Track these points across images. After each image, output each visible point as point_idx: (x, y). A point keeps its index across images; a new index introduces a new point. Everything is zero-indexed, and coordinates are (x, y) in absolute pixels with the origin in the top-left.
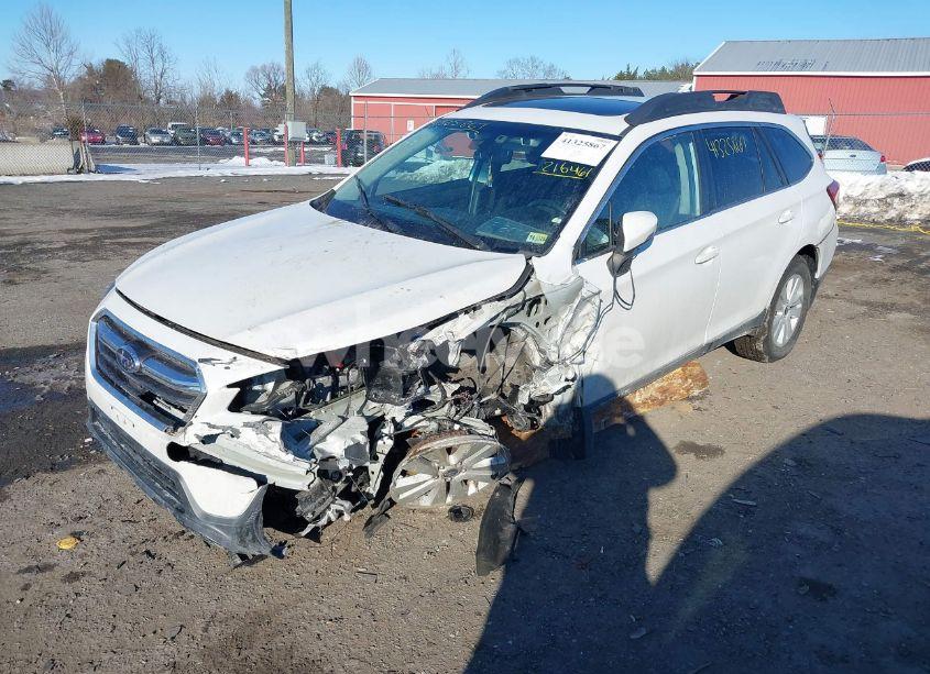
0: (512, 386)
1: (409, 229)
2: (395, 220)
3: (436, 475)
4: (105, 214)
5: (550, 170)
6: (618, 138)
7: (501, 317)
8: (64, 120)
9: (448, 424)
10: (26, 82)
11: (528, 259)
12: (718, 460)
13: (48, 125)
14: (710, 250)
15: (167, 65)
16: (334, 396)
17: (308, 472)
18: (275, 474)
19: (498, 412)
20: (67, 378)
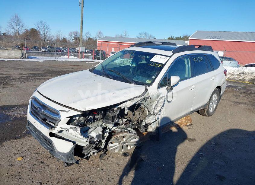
0: (140, 120)
1: (115, 78)
2: (111, 76)
3: (120, 144)
4: (30, 70)
5: (152, 64)
6: (170, 57)
7: (139, 102)
8: (19, 44)
9: (123, 130)
10: (10, 33)
11: (146, 87)
12: (195, 142)
13: (14, 45)
14: (193, 86)
15: (48, 31)
16: (93, 121)
17: (87, 141)
18: (77, 141)
19: (137, 127)
20: (20, 114)
